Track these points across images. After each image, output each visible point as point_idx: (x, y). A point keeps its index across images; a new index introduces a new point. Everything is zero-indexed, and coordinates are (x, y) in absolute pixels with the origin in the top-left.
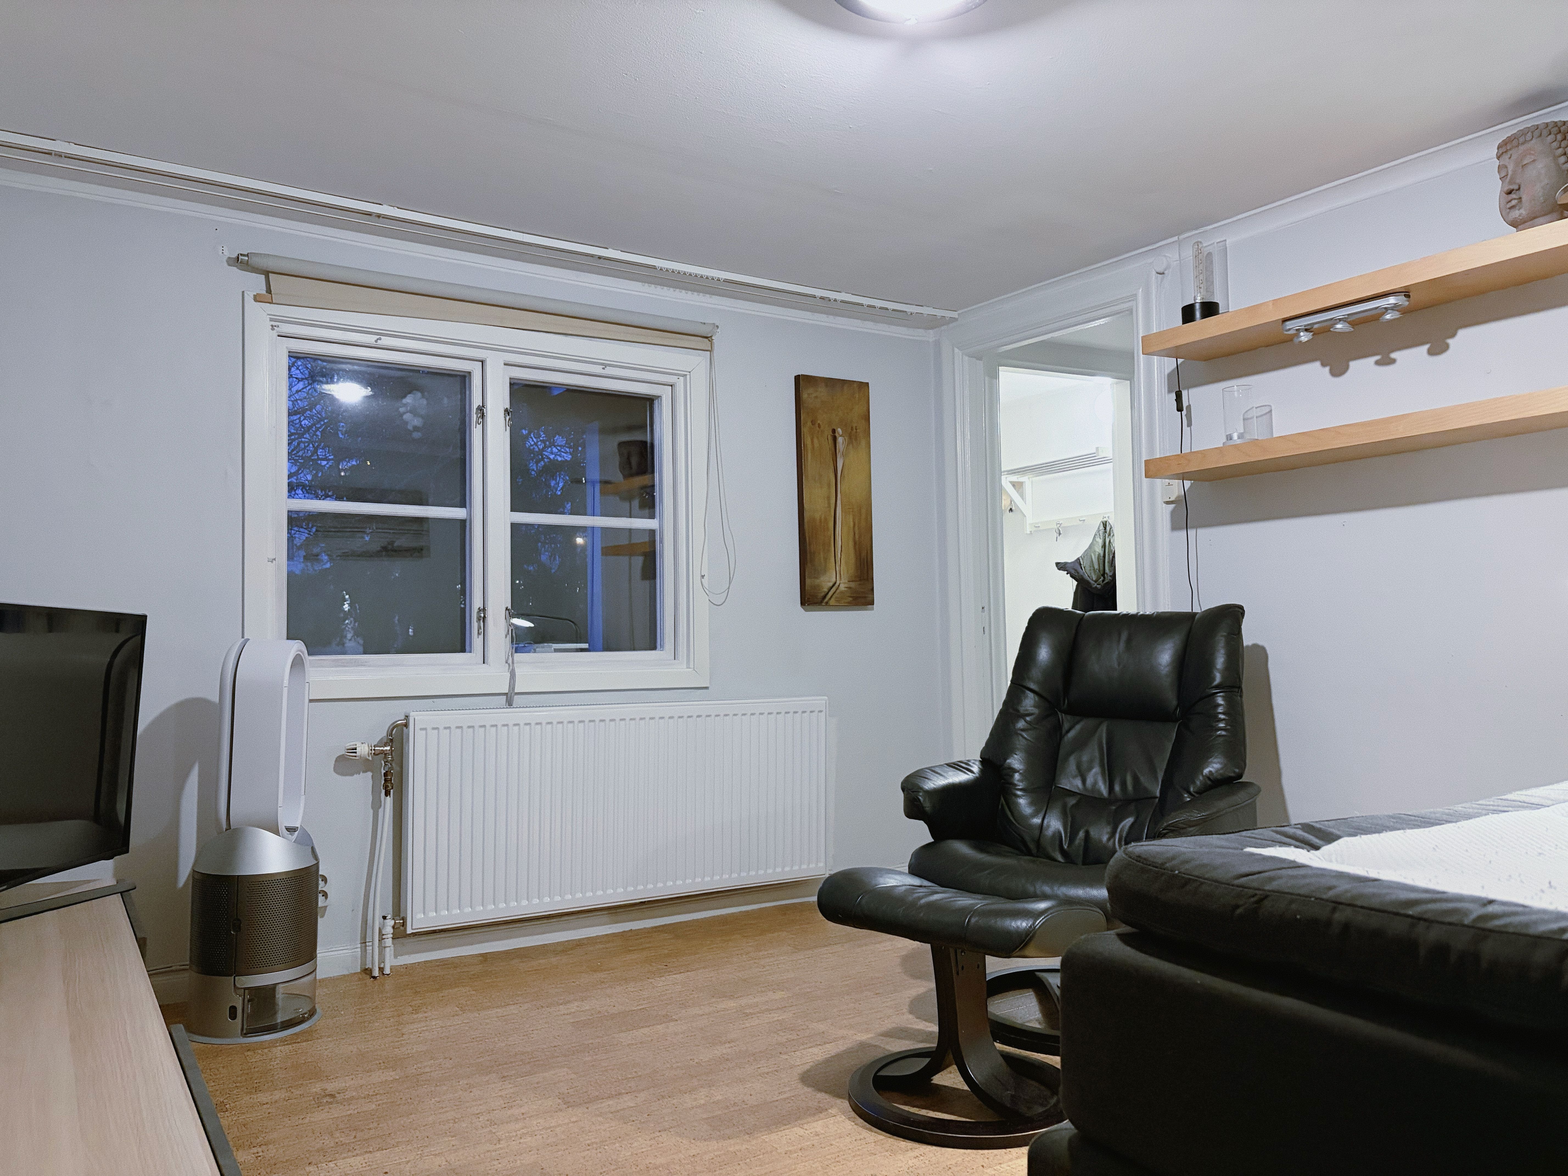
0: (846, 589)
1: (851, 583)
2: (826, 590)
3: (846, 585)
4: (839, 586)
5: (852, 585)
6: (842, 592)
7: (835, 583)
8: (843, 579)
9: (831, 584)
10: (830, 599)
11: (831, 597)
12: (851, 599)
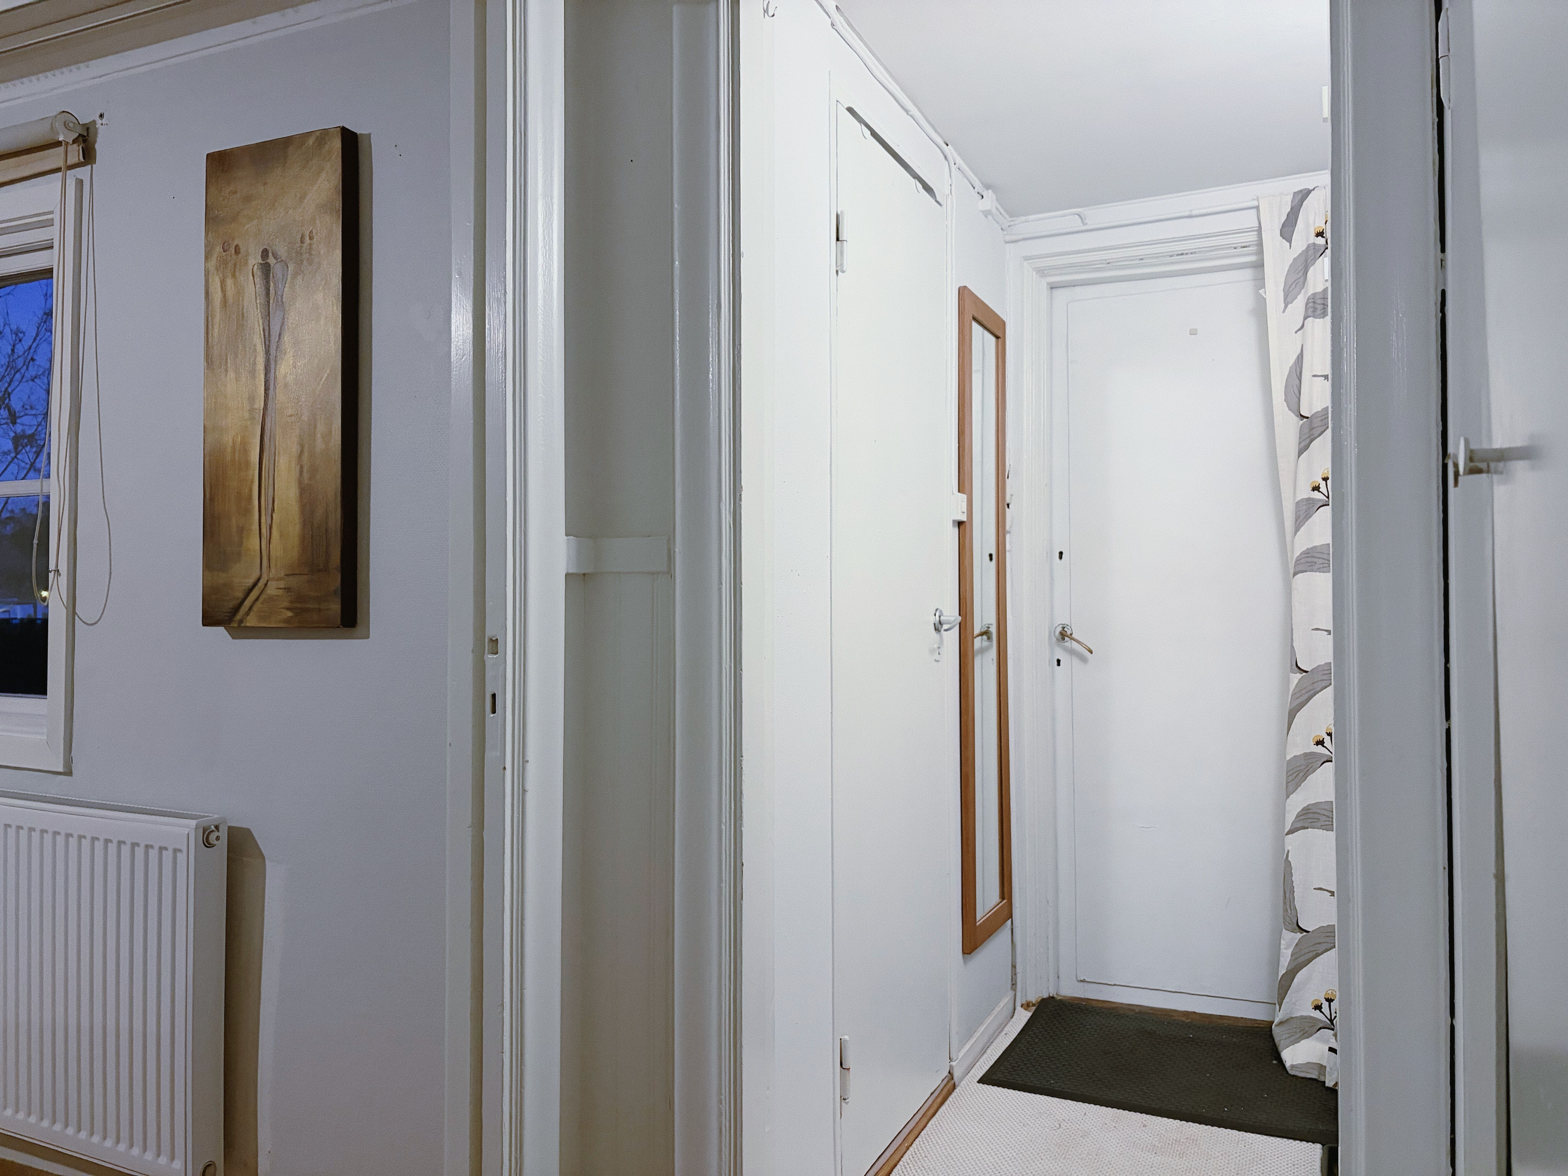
0: (280, 592)
1: (291, 578)
2: (240, 595)
3: (282, 584)
4: (266, 585)
5: (294, 582)
6: (271, 598)
7: (259, 580)
8: (273, 570)
9: (251, 581)
10: (247, 614)
11: (250, 608)
12: (290, 614)
